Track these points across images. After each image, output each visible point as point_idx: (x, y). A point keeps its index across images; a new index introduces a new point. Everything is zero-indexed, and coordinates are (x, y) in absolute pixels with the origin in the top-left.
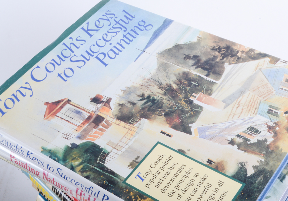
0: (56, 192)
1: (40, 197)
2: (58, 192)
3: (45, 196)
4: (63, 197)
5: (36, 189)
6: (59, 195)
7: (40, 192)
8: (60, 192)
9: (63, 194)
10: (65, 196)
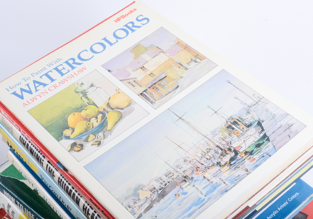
0: (23, 143)
1: (10, 153)
2: (26, 142)
3: (14, 150)
4: (30, 147)
5: (6, 143)
6: (26, 146)
7: (10, 146)
8: (27, 142)
9: (30, 144)
10: (32, 147)
